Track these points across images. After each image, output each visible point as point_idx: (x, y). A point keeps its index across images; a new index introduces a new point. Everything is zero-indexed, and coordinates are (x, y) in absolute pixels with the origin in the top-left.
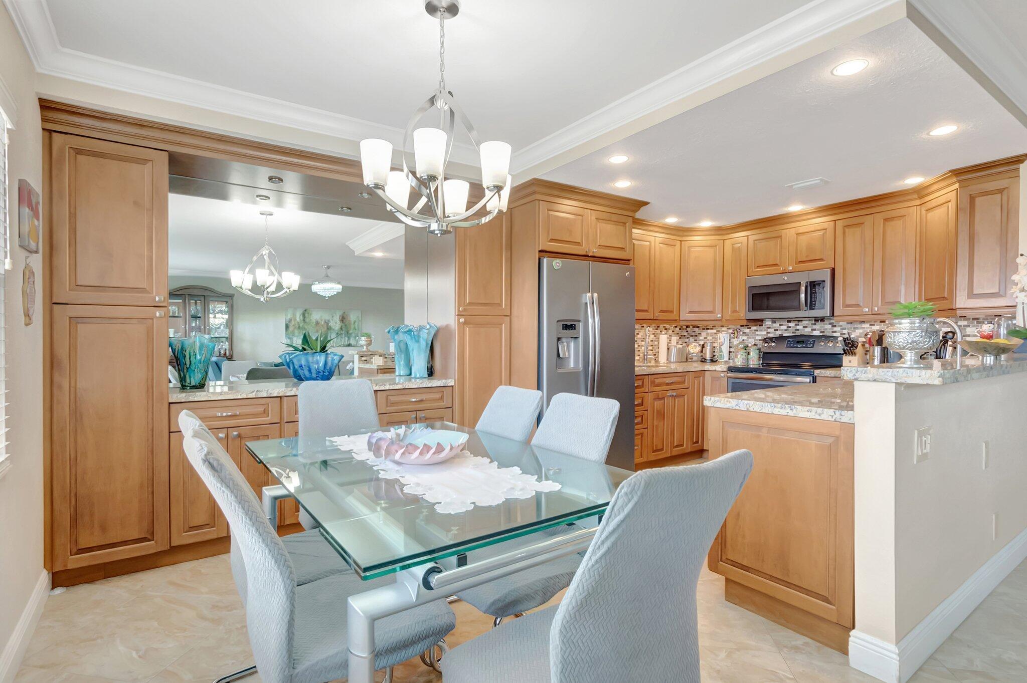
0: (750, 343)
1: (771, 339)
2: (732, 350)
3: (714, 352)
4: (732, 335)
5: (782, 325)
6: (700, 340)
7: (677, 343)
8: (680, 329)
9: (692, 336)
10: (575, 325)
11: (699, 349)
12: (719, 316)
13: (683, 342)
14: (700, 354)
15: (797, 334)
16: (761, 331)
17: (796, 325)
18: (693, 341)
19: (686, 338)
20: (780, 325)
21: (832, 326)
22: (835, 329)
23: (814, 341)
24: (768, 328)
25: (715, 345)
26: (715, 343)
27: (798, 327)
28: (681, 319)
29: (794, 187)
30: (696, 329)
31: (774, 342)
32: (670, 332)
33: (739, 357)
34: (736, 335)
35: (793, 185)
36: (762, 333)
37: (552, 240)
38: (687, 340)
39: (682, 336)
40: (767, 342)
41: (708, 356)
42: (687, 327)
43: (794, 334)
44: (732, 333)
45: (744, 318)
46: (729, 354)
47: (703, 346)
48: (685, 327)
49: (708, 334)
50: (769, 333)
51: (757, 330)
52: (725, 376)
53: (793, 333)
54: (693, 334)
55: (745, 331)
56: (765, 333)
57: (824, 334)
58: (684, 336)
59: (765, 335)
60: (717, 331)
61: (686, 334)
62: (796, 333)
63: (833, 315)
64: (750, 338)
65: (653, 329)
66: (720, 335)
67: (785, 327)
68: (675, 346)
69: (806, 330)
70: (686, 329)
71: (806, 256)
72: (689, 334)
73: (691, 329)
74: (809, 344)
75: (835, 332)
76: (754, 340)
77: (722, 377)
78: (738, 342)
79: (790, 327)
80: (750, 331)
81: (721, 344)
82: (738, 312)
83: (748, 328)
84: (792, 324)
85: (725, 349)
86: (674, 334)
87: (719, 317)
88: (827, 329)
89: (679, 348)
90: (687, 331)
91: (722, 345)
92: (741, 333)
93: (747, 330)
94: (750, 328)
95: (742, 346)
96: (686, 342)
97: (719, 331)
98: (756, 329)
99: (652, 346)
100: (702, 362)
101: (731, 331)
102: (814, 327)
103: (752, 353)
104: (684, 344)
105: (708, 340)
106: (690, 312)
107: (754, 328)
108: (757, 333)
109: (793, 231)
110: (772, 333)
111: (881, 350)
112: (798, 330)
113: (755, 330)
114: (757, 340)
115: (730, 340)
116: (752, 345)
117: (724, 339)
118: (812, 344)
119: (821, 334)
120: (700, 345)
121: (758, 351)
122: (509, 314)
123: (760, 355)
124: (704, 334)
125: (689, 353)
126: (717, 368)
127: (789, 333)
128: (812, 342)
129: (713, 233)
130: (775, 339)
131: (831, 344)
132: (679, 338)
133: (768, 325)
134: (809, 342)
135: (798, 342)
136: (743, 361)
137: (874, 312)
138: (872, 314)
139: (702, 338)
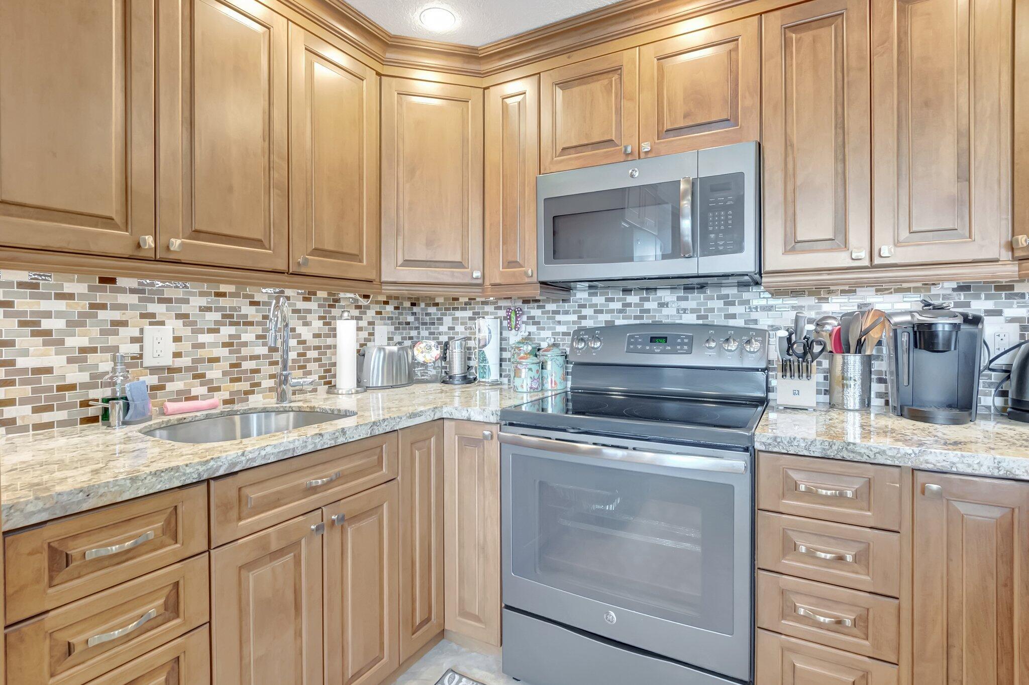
0: (544, 340)
1: (593, 332)
2: (506, 355)
3: (469, 359)
4: (505, 323)
5: (612, 300)
6: (440, 334)
7: (390, 339)
8: (396, 308)
9: (426, 324)
11: (436, 353)
12: (477, 274)
13: (404, 338)
14: (439, 363)
15: (645, 321)
16: (566, 313)
17: (642, 299)
18: (427, 335)
19: (411, 329)
20: (608, 300)
21: (726, 304)
22: (732, 310)
23: (691, 339)
24: (581, 305)
25: (471, 343)
26: (470, 339)
27: (647, 305)
28: (384, 279)
30: (432, 310)
31: (599, 339)
32: (371, 313)
33: (523, 376)
34: (513, 324)
36: (567, 321)
38: (414, 333)
39: (399, 323)
40: (582, 340)
41: (457, 369)
42: (413, 304)
43: (638, 322)
44: (505, 318)
45: (534, 279)
46: (501, 365)
47: (446, 346)
48: (407, 304)
49: (455, 319)
50: (585, 317)
51: (557, 312)
52: (495, 437)
53: (636, 318)
54: (427, 319)
55: (533, 314)
56: (574, 317)
57: (706, 322)
58: (408, 323)
59: (574, 323)
60: (474, 313)
61: (410, 319)
63: (761, 270)
64: (543, 329)
65: (320, 306)
66: (481, 321)
67: (617, 305)
68: (380, 349)
69: (665, 311)
70: (409, 309)
71: (685, 116)
72: (417, 319)
73: (422, 309)
74: (679, 344)
75: (733, 316)
76: (553, 334)
77: (485, 437)
78: (519, 338)
79: (629, 305)
80: (543, 313)
81: (482, 343)
82: (521, 266)
83: (539, 307)
84: (633, 299)
85: (492, 353)
86: (382, 319)
87: (477, 278)
88: (712, 310)
89: (391, 354)
90: (414, 314)
91: (485, 346)
92: (525, 317)
93: (536, 312)
94: (544, 307)
95: (530, 348)
96: (411, 338)
97: (478, 313)
98: (555, 309)
99: (317, 348)
100: (444, 382)
101: (502, 313)
102: (683, 304)
103: (549, 366)
104: (408, 343)
105: (457, 333)
106: (408, 263)
107: (551, 307)
108: (558, 318)
109: (649, 52)
111: (863, 363)
112: (648, 311)
113: (554, 313)
114: (558, 334)
115: (501, 334)
116: (549, 346)
117: (490, 333)
118: (686, 344)
119: (700, 322)
120: (439, 343)
121: (561, 360)
123: (566, 368)
124: (448, 320)
125: (415, 364)
126: (472, 414)
127: (629, 318)
128: (686, 341)
129: (457, 64)
130: (599, 332)
131: (733, 346)
132: (392, 328)
133: (581, 299)
134: (679, 341)
135: (653, 339)
136: (532, 390)
137: (877, 261)
138: (873, 267)
139: (443, 328)
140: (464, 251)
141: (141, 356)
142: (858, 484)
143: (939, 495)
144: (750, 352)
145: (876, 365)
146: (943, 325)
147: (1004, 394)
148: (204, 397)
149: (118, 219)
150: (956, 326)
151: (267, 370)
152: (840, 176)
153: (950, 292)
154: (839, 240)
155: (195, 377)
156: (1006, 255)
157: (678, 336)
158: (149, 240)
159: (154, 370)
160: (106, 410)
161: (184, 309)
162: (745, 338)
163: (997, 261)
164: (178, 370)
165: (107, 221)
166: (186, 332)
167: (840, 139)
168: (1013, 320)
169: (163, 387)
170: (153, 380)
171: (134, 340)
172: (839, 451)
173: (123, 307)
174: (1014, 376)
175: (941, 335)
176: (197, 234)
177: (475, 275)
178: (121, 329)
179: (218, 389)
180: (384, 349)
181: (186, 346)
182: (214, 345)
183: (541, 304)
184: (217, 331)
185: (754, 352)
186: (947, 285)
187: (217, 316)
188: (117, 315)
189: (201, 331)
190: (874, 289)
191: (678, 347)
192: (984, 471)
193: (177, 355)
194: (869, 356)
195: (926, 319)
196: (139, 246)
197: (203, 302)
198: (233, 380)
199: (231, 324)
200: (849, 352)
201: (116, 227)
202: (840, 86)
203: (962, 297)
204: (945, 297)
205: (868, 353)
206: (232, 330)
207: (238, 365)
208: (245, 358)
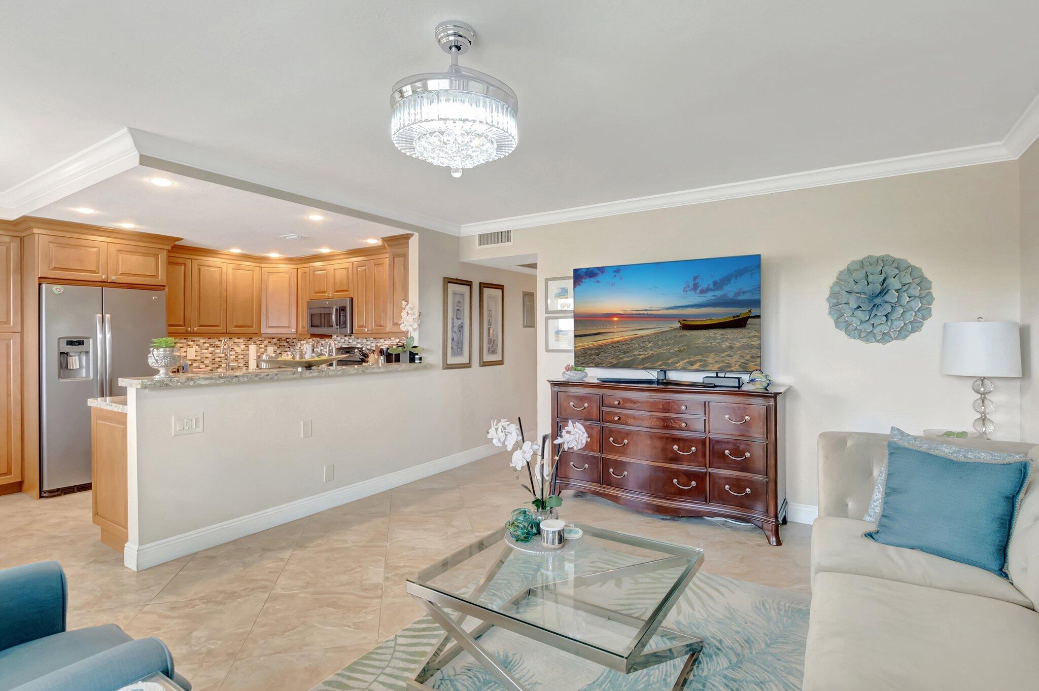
10: (83, 341)
28: (262, 332)
29: (287, 238)
34: (316, 346)
35: (286, 237)
37: (55, 269)
49: (301, 344)
54: (293, 344)
63: (352, 333)
65: (243, 341)
67: (343, 340)
71: (340, 287)
87: (293, 332)
101: (314, 342)
106: (273, 328)
112: (350, 343)
117: (307, 349)
122: (19, 331)
129: (287, 262)
132: (276, 348)
139: (298, 348)
140: (289, 322)
141: (186, 356)
148: (203, 368)
149: (183, 325)
151: (225, 361)
155: (201, 362)
158: (189, 329)
159: (190, 360)
160: (178, 369)
161: (198, 343)
164: (196, 360)
165: (180, 326)
166: (199, 350)
169: (192, 365)
170: (190, 363)
171: (185, 352)
173: (182, 343)
176: (201, 326)
177: (293, 330)
178: (182, 349)
179: (208, 366)
180: (269, 355)
181: (199, 353)
182: (207, 353)
184: (207, 349)
187: (208, 345)
188: (180, 345)
189: (203, 349)
193: (196, 356)
196: (187, 330)
197: (204, 341)
198: (213, 364)
199: (212, 347)
201: (182, 326)
206: (213, 349)
207: (214, 359)
208: (216, 357)
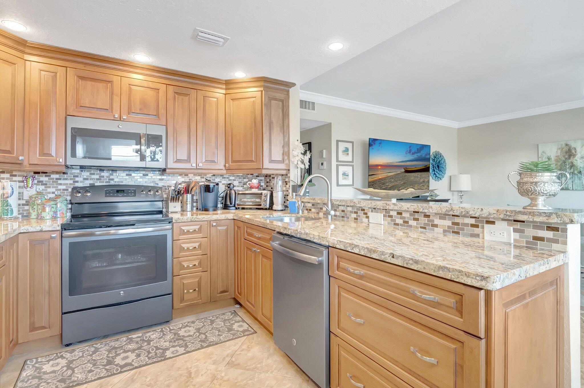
0: (50, 193)
1: (86, 189)
4: (22, 184)
5: (94, 174)
12: (21, 158)
15: (113, 184)
16: (66, 179)
17: (109, 174)
20: (91, 174)
23: (135, 190)
24: (74, 176)
27: (112, 177)
31: (89, 192)
34: (28, 184)
36: (66, 183)
40: (80, 192)
43: (107, 184)
45: (63, 164)
46: (19, 208)
50: (77, 182)
51: (60, 179)
52: (59, 236)
53: (106, 182)
55: (41, 180)
56: (71, 182)
59: (70, 184)
62: (109, 182)
64: (49, 187)
67: (96, 176)
74: (130, 193)
76: (57, 190)
77: (52, 238)
78: (32, 192)
79: (103, 176)
80: (49, 179)
82: (53, 157)
83: (46, 176)
84: (105, 174)
87: (20, 160)
92: (36, 182)
93: (44, 178)
94: (50, 176)
98: (58, 177)
101: (18, 178)
103: (59, 205)
107: (55, 176)
108: (59, 182)
109: (124, 80)
110: (81, 182)
111: (192, 197)
112: (112, 179)
113: (57, 179)
114: (61, 190)
116: (56, 196)
118: (133, 193)
121: (66, 201)
126: (44, 227)
127: (103, 182)
128: (133, 191)
130: (89, 188)
131: (152, 193)
133: (75, 173)
134: (130, 191)
135: (118, 191)
136: (53, 218)
137: (198, 167)
138: (197, 169)
140: (12, 145)
142: (198, 227)
143: (215, 226)
144: (158, 195)
145: (195, 198)
146: (212, 185)
147: (222, 203)
150: (214, 186)
152: (189, 142)
153: (211, 176)
154: (189, 160)
156: (224, 168)
157: (129, 190)
162: (155, 190)
163: (222, 169)
167: (189, 131)
168: (223, 184)
172: (194, 219)
174: (224, 198)
175: (211, 188)
183: (48, 174)
185: (159, 195)
186: (210, 175)
190: (193, 174)
191: (130, 194)
192: (223, 218)
194: (193, 195)
195: (207, 184)
200: (188, 193)
202: (189, 115)
203: (214, 178)
204: (210, 178)
205: (193, 194)
